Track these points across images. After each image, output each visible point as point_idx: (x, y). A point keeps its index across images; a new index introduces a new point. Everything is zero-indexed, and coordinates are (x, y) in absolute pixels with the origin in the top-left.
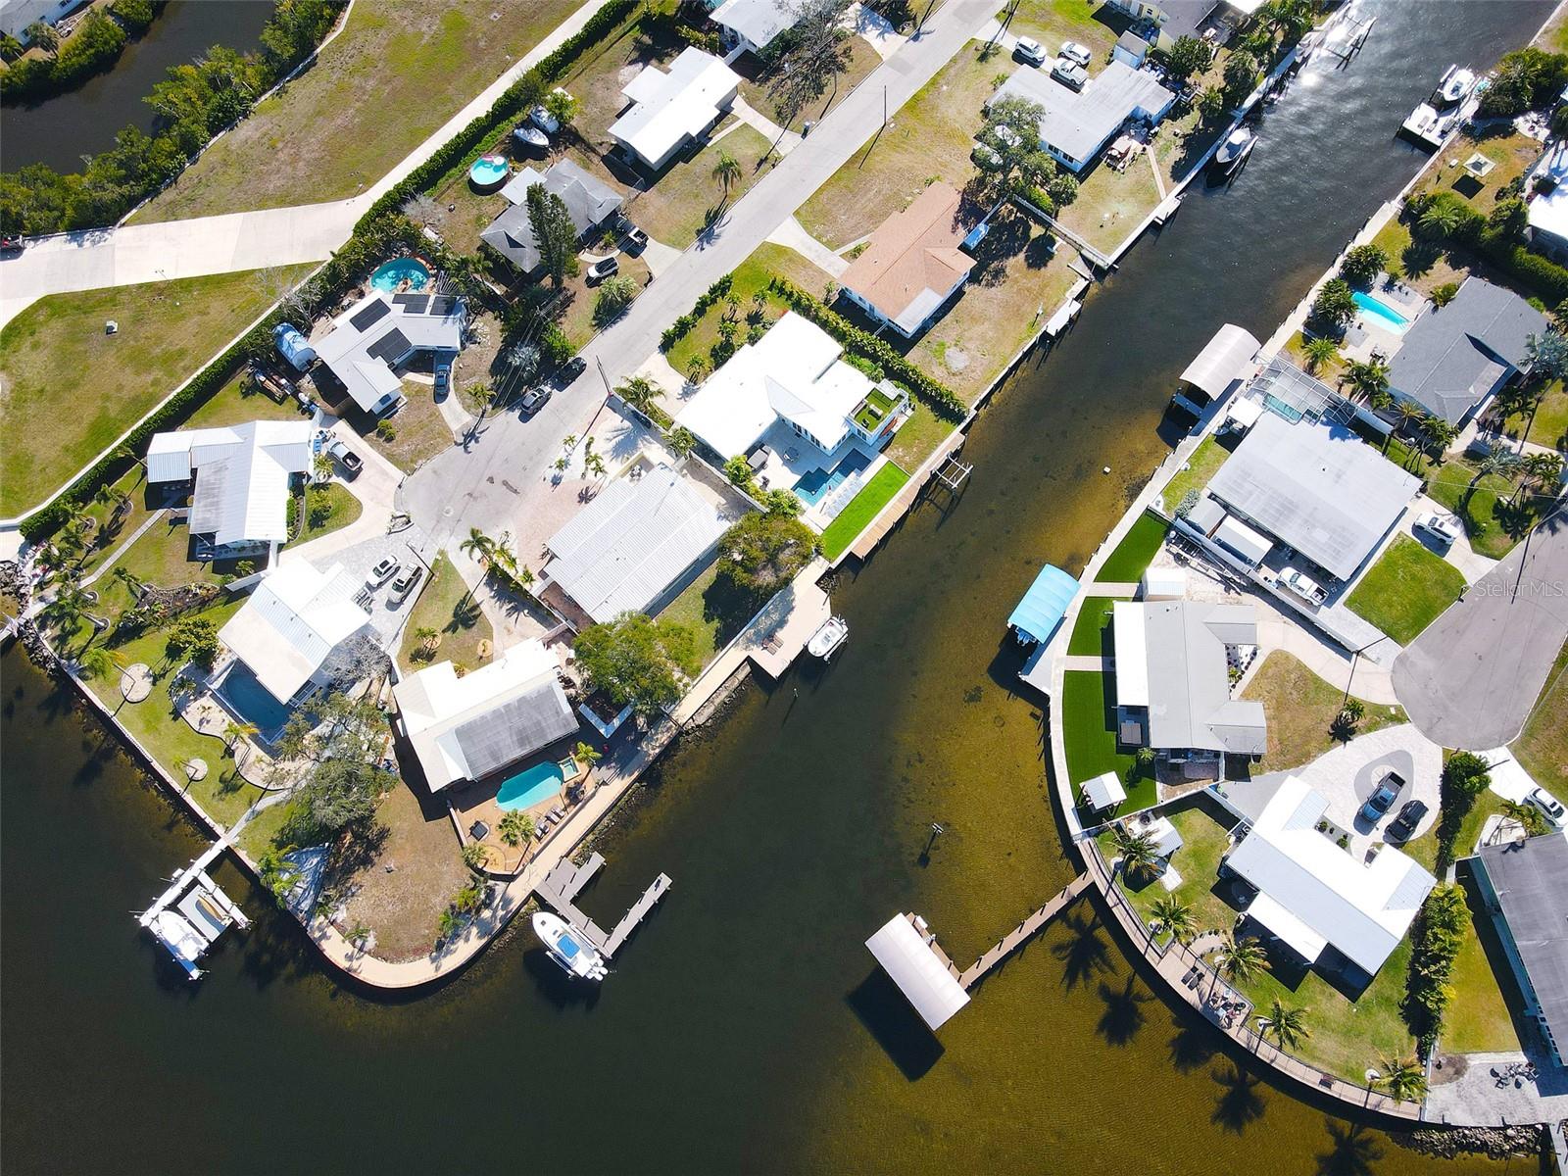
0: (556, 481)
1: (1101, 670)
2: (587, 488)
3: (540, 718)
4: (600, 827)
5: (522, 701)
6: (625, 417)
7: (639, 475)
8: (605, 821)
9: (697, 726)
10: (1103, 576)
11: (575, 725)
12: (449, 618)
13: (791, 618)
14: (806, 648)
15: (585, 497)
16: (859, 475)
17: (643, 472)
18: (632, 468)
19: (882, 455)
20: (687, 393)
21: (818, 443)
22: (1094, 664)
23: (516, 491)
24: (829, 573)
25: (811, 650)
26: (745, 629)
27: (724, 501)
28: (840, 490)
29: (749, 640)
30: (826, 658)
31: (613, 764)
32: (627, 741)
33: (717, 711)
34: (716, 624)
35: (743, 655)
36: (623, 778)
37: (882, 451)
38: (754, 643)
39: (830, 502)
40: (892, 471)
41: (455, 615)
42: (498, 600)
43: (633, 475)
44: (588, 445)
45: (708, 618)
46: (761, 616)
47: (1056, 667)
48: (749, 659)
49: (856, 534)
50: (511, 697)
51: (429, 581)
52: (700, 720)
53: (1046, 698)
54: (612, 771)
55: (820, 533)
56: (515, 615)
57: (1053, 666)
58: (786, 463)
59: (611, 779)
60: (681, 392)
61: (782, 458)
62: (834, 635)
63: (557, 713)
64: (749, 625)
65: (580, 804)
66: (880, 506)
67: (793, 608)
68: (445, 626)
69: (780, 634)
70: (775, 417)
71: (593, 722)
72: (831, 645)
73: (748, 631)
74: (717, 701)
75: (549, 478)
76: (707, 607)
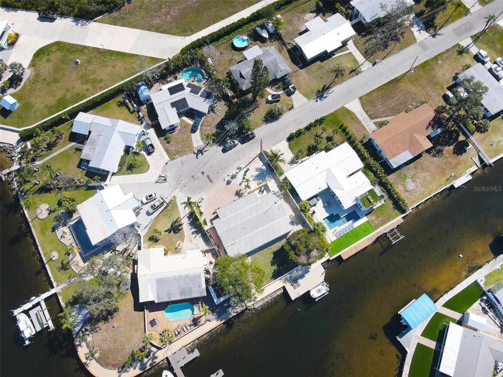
0: (228, 183)
1: (434, 348)
2: (240, 190)
3: (192, 286)
4: (202, 338)
5: (187, 276)
6: (264, 164)
7: (263, 192)
8: (205, 337)
9: (254, 308)
10: (447, 305)
11: (205, 294)
12: (169, 227)
13: (306, 275)
14: (309, 292)
15: (239, 194)
16: (353, 223)
17: (265, 191)
18: (261, 188)
19: (366, 217)
20: (293, 162)
21: (341, 203)
22: (432, 344)
23: (211, 181)
24: (328, 261)
25: (311, 293)
26: (286, 274)
27: (294, 215)
28: (344, 226)
29: (286, 279)
30: (317, 300)
31: (215, 314)
32: (224, 306)
33: (264, 304)
34: (275, 267)
35: (283, 285)
36: (217, 321)
37: (366, 215)
38: (288, 281)
39: (338, 230)
40: (367, 225)
41: (172, 226)
42: (191, 225)
43: (260, 191)
44: (246, 172)
45: (273, 264)
46: (295, 270)
47: (414, 339)
48: (284, 288)
49: (345, 248)
50: (183, 274)
51: (166, 207)
52: (256, 306)
53: (406, 352)
54: (214, 317)
55: (330, 242)
56: (195, 235)
57: (413, 338)
58: (324, 207)
59: (213, 320)
60: (290, 161)
61: (324, 204)
62: (323, 290)
63: (200, 286)
64: (288, 273)
65: (197, 327)
66: (359, 239)
67: (308, 272)
68: (166, 229)
69: (300, 281)
70: (326, 187)
71: (213, 295)
72: (320, 294)
73: (287, 275)
74: (266, 300)
75: (226, 180)
76: (274, 258)
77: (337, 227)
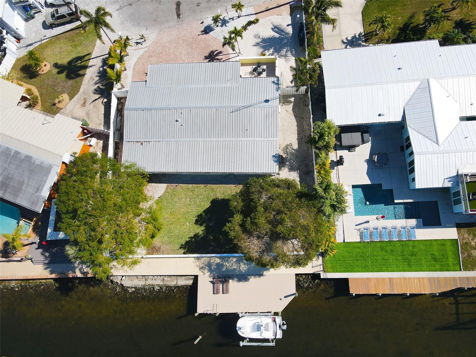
0: (207, 30)
2: (220, 52)
3: (26, 181)
5: (28, 158)
6: (293, 24)
7: (260, 74)
9: (121, 284)
11: (40, 209)
12: (64, 61)
13: (253, 280)
15: (212, 57)
16: (418, 227)
17: (264, 73)
18: (259, 64)
19: (455, 229)
20: (353, 43)
21: (412, 171)
23: (178, 15)
24: (315, 276)
25: (240, 323)
26: (213, 255)
27: (296, 146)
28: (390, 223)
29: (209, 265)
30: (242, 344)
31: (47, 254)
34: (200, 230)
35: (196, 271)
36: (46, 269)
37: (459, 226)
38: (210, 270)
39: (371, 226)
40: (449, 248)
41: (70, 63)
42: (99, 76)
43: (255, 70)
44: (250, 23)
45: (199, 220)
46: (235, 257)
48: (195, 278)
49: (366, 269)
50: (24, 151)
51: (78, 28)
52: (127, 283)
54: (42, 258)
55: (339, 239)
56: (97, 96)
58: (370, 161)
59: (38, 262)
60: (349, 38)
61: (371, 155)
62: (267, 329)
63: (38, 189)
64: (219, 255)
65: (4, 259)
66: (410, 268)
67: (261, 275)
68: (60, 62)
69: (233, 284)
70: (399, 119)
71: (51, 218)
72: (256, 335)
73: (215, 259)
75: (205, 24)
76: (206, 211)
77: (375, 217)
